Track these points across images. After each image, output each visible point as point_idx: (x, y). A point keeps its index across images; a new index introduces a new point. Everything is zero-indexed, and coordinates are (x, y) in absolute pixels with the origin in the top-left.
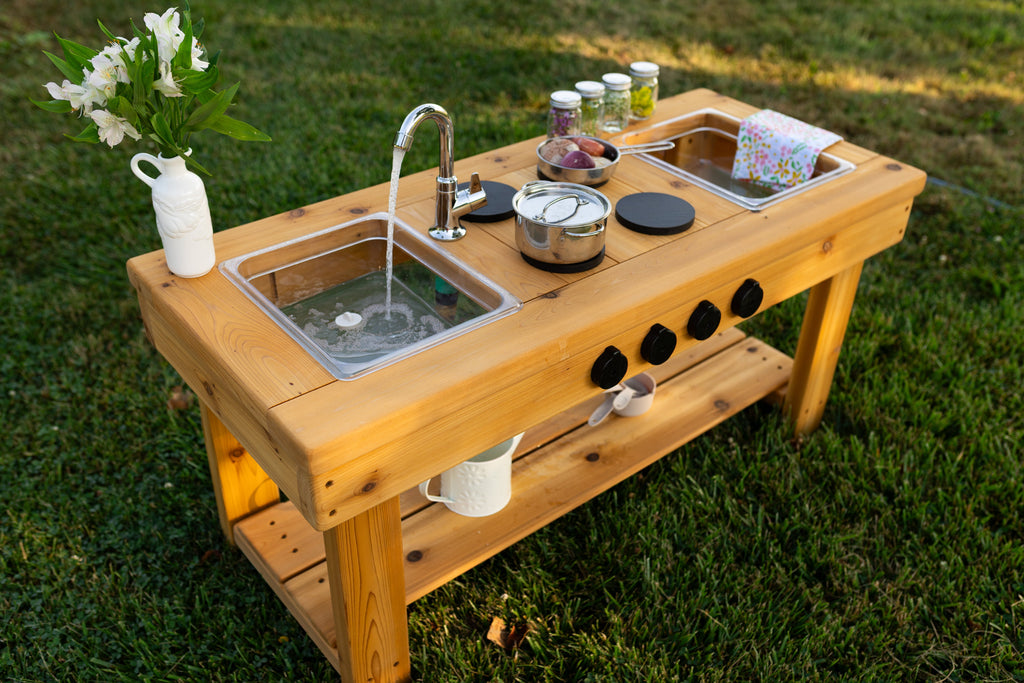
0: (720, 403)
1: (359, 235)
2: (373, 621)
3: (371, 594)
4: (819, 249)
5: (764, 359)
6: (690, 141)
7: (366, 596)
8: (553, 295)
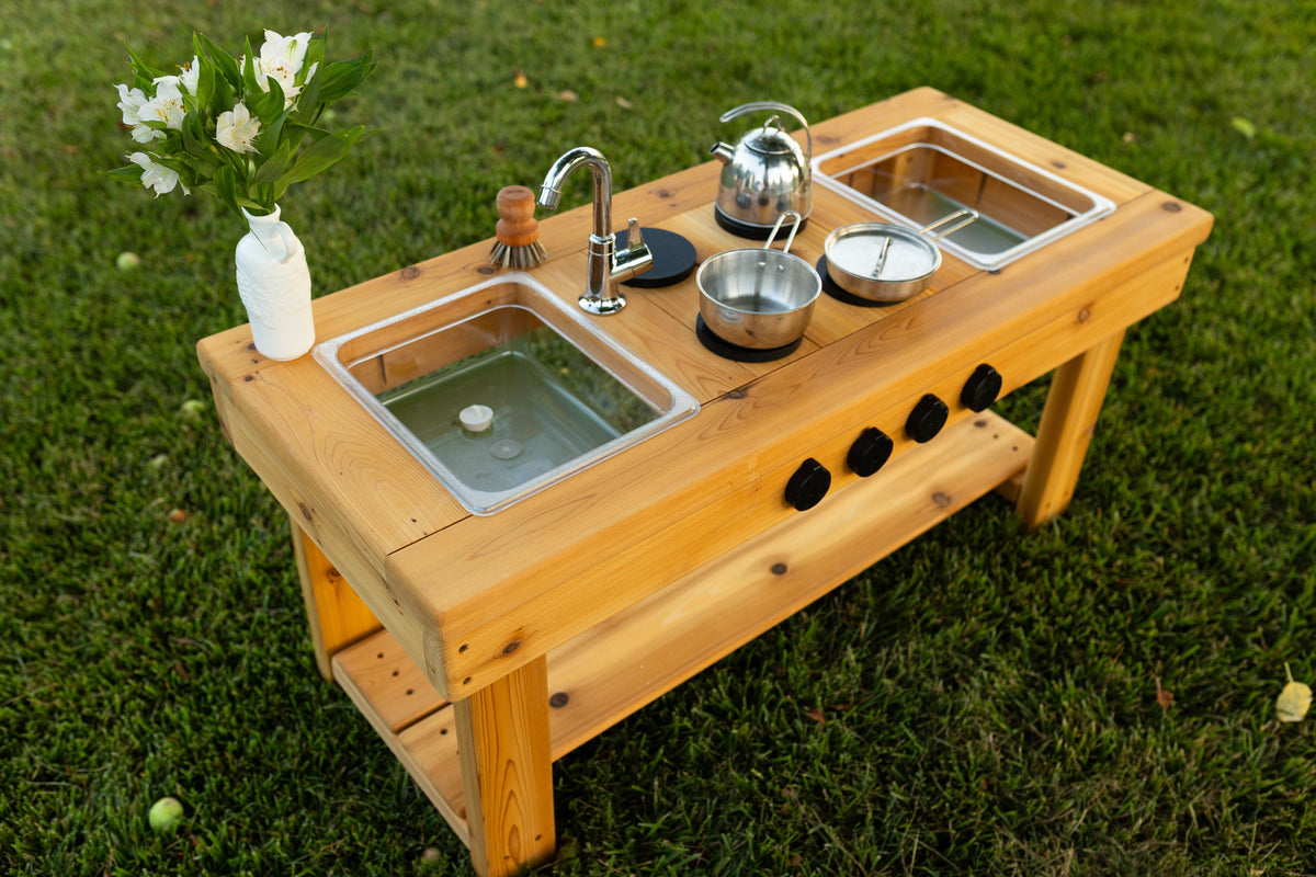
0: (939, 497)
1: (489, 302)
2: (512, 792)
3: (509, 762)
4: (1074, 318)
5: (996, 437)
7: (503, 766)
8: (740, 393)
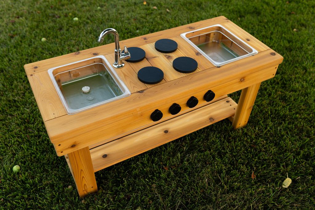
0: (211, 119)
1: (95, 62)
2: (83, 177)
3: (81, 170)
4: (239, 80)
5: (231, 105)
6: (214, 34)
7: (80, 171)
8: (141, 92)
